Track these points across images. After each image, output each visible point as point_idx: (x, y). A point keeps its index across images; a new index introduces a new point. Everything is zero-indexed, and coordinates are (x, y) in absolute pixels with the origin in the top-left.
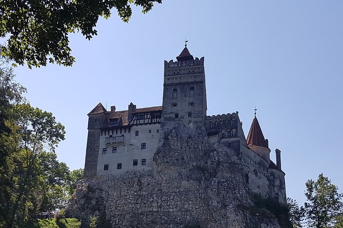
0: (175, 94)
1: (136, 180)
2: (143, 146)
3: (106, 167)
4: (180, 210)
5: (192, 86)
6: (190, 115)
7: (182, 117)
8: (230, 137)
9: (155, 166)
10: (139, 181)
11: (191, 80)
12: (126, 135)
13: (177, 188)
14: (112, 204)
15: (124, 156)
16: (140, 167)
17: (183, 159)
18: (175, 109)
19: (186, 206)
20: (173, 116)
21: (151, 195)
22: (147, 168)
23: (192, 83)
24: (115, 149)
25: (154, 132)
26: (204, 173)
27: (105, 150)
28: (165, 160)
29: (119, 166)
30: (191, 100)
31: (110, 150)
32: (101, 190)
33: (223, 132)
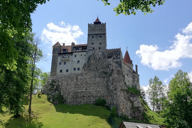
0: (93, 39)
1: (75, 77)
2: (78, 62)
3: (61, 71)
4: (95, 91)
5: (100, 35)
6: (100, 48)
7: (96, 49)
8: (117, 59)
9: (84, 71)
10: (77, 78)
11: (100, 33)
12: (71, 56)
13: (94, 81)
14: (64, 88)
15: (69, 66)
16: (77, 72)
17: (96, 68)
18: (93, 46)
19: (98, 89)
20: (92, 49)
21: (82, 84)
22: (80, 72)
23: (101, 34)
24: (65, 63)
25: (83, 56)
26: (106, 75)
27: (60, 63)
28: (89, 69)
29: (67, 71)
30: (100, 42)
31: (62, 63)
32: (59, 81)
33: (114, 56)
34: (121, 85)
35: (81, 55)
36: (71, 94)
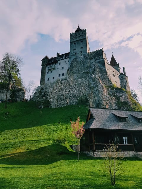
0: (75, 45)
1: (59, 82)
2: (63, 68)
3: (48, 79)
4: (78, 92)
5: (81, 41)
6: (81, 52)
7: (78, 54)
8: (100, 59)
9: (67, 75)
10: (61, 82)
12: (56, 65)
13: (77, 82)
14: (50, 93)
15: (55, 74)
16: (61, 77)
17: (79, 70)
18: (75, 51)
19: (80, 89)
20: (74, 54)
21: (66, 87)
22: (64, 77)
23: (82, 39)
24: (52, 72)
25: (67, 62)
26: (88, 74)
27: (48, 73)
28: (71, 72)
29: (54, 78)
30: (82, 46)
31: (50, 72)
32: (46, 88)
33: (97, 57)
34: (105, 82)
35: (65, 62)
36: (56, 97)
